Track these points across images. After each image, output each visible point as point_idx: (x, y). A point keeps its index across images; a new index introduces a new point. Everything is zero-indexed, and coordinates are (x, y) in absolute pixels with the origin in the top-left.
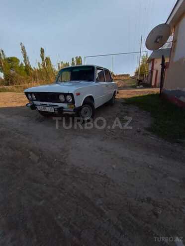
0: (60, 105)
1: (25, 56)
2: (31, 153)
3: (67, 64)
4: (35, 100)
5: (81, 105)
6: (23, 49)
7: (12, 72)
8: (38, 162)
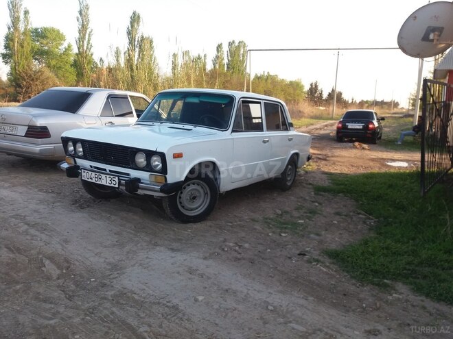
0: (134, 174)
1: (83, 29)
2: (47, 262)
3: (199, 58)
4: (79, 157)
5: (183, 179)
6: (83, 14)
7: (36, 65)
8: (58, 278)
